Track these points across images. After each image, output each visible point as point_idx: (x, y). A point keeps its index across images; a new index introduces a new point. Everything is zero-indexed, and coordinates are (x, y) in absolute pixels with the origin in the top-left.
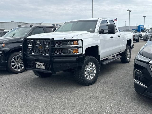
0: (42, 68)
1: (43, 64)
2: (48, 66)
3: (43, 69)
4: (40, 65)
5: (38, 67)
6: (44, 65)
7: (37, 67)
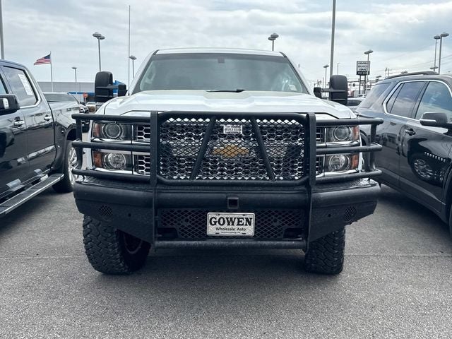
0: (240, 233)
1: (251, 215)
2: (274, 224)
3: (248, 237)
4: (231, 221)
5: (219, 231)
6: (253, 221)
7: (211, 230)
